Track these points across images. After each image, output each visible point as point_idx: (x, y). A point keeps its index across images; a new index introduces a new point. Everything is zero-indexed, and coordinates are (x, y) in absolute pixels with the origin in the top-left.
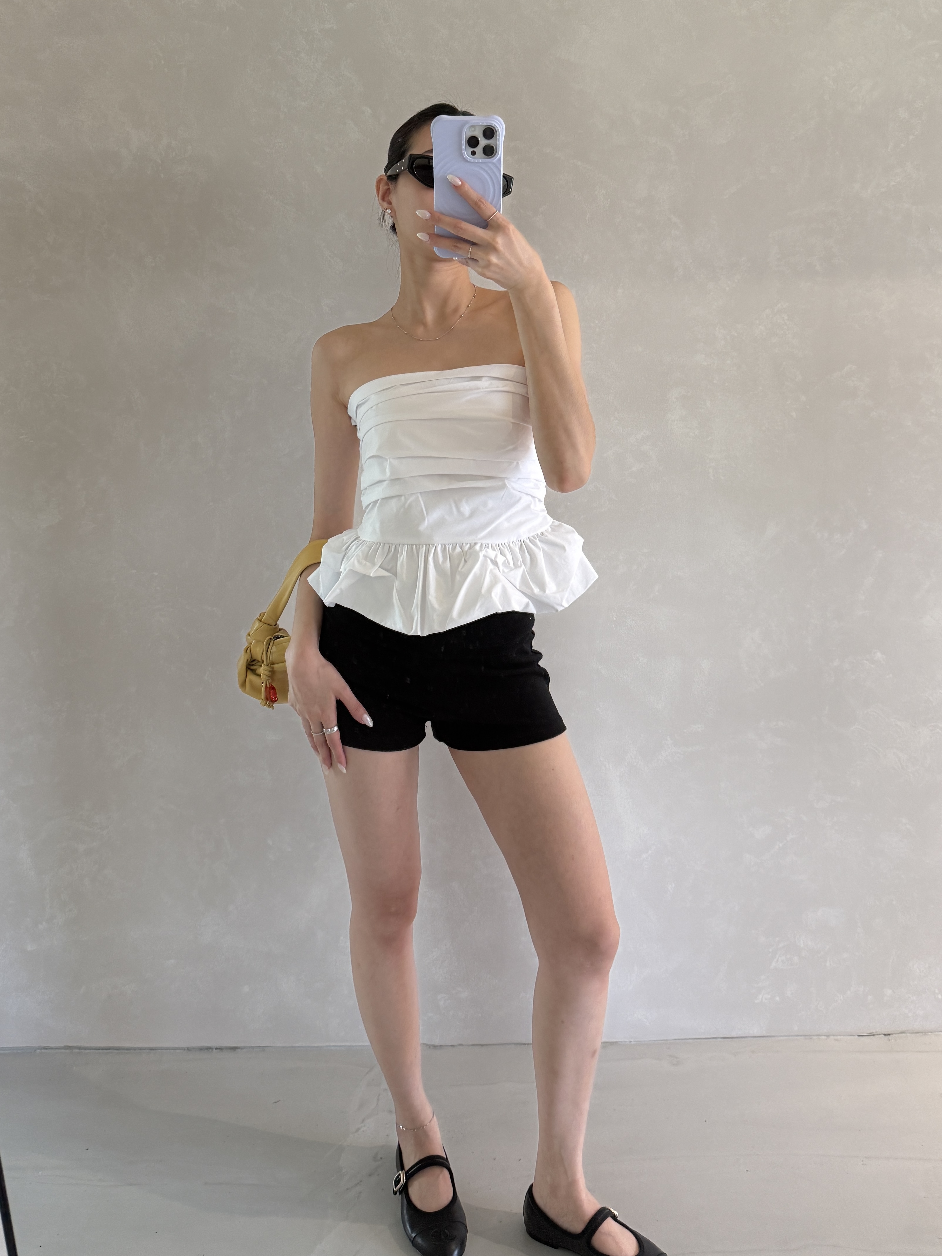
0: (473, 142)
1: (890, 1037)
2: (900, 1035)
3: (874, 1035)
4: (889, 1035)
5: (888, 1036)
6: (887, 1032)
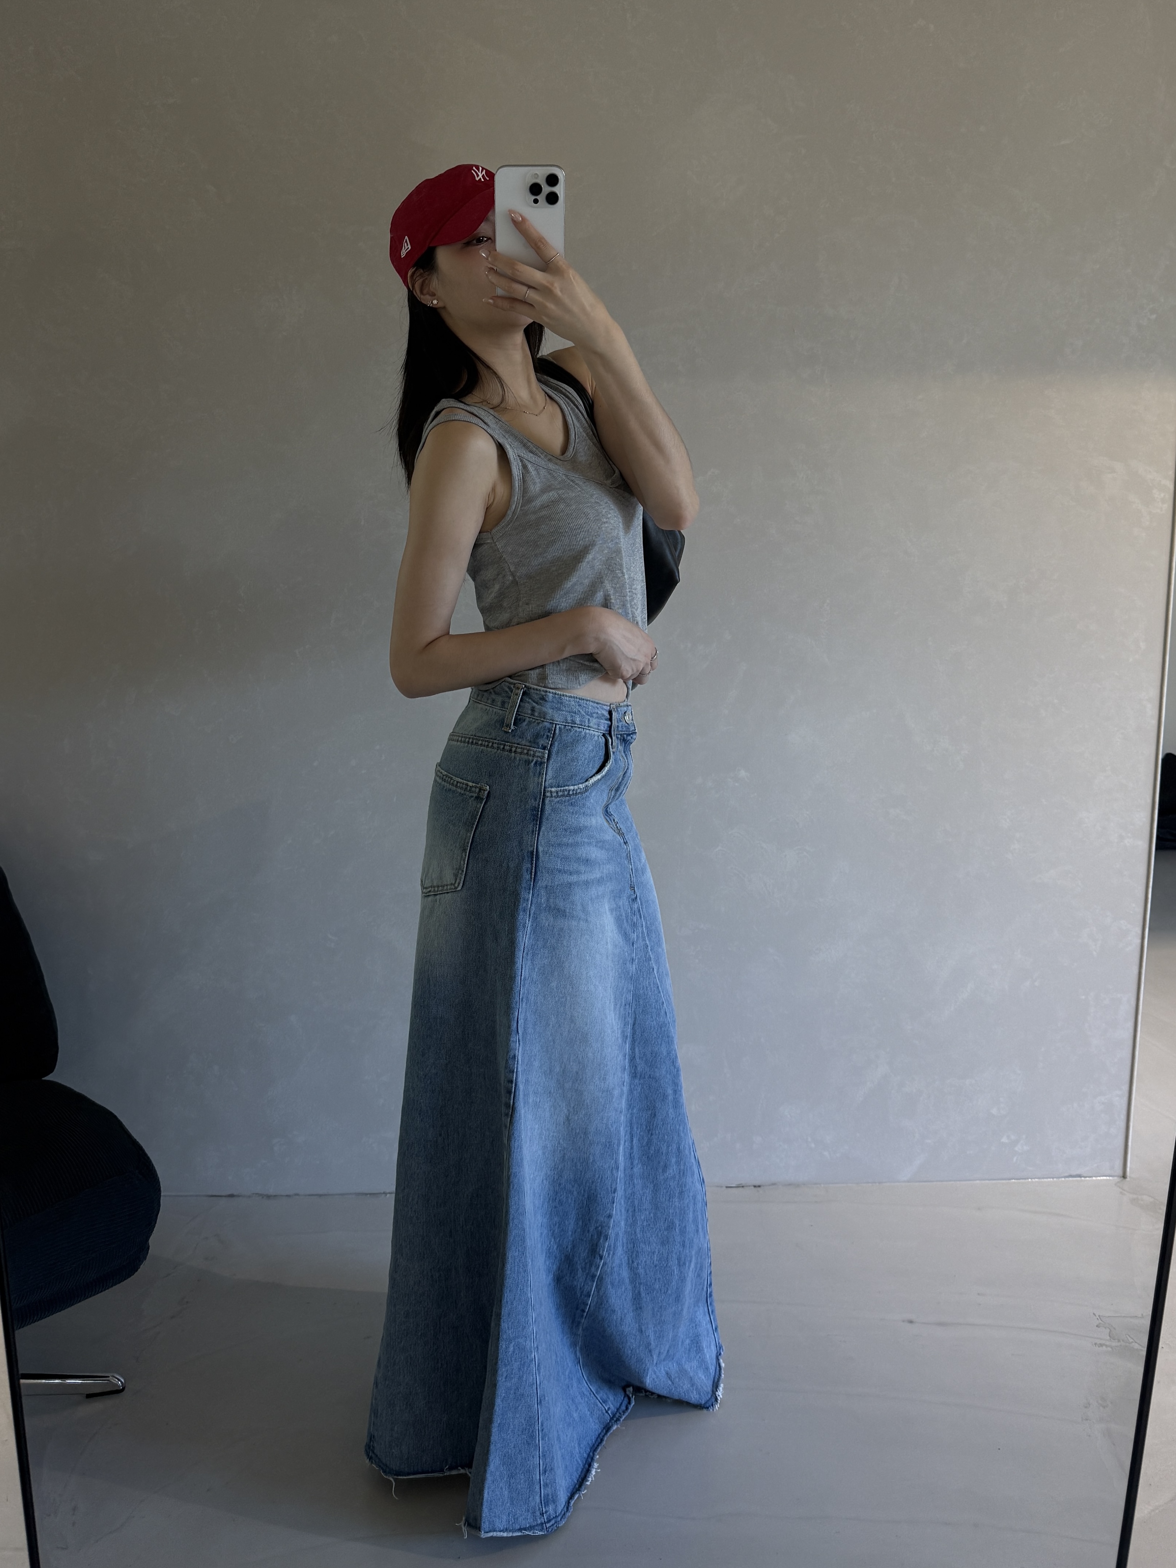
0: (535, 189)
1: (759, 1189)
2: (771, 1187)
3: (743, 1187)
4: (759, 1186)
6: (757, 1183)
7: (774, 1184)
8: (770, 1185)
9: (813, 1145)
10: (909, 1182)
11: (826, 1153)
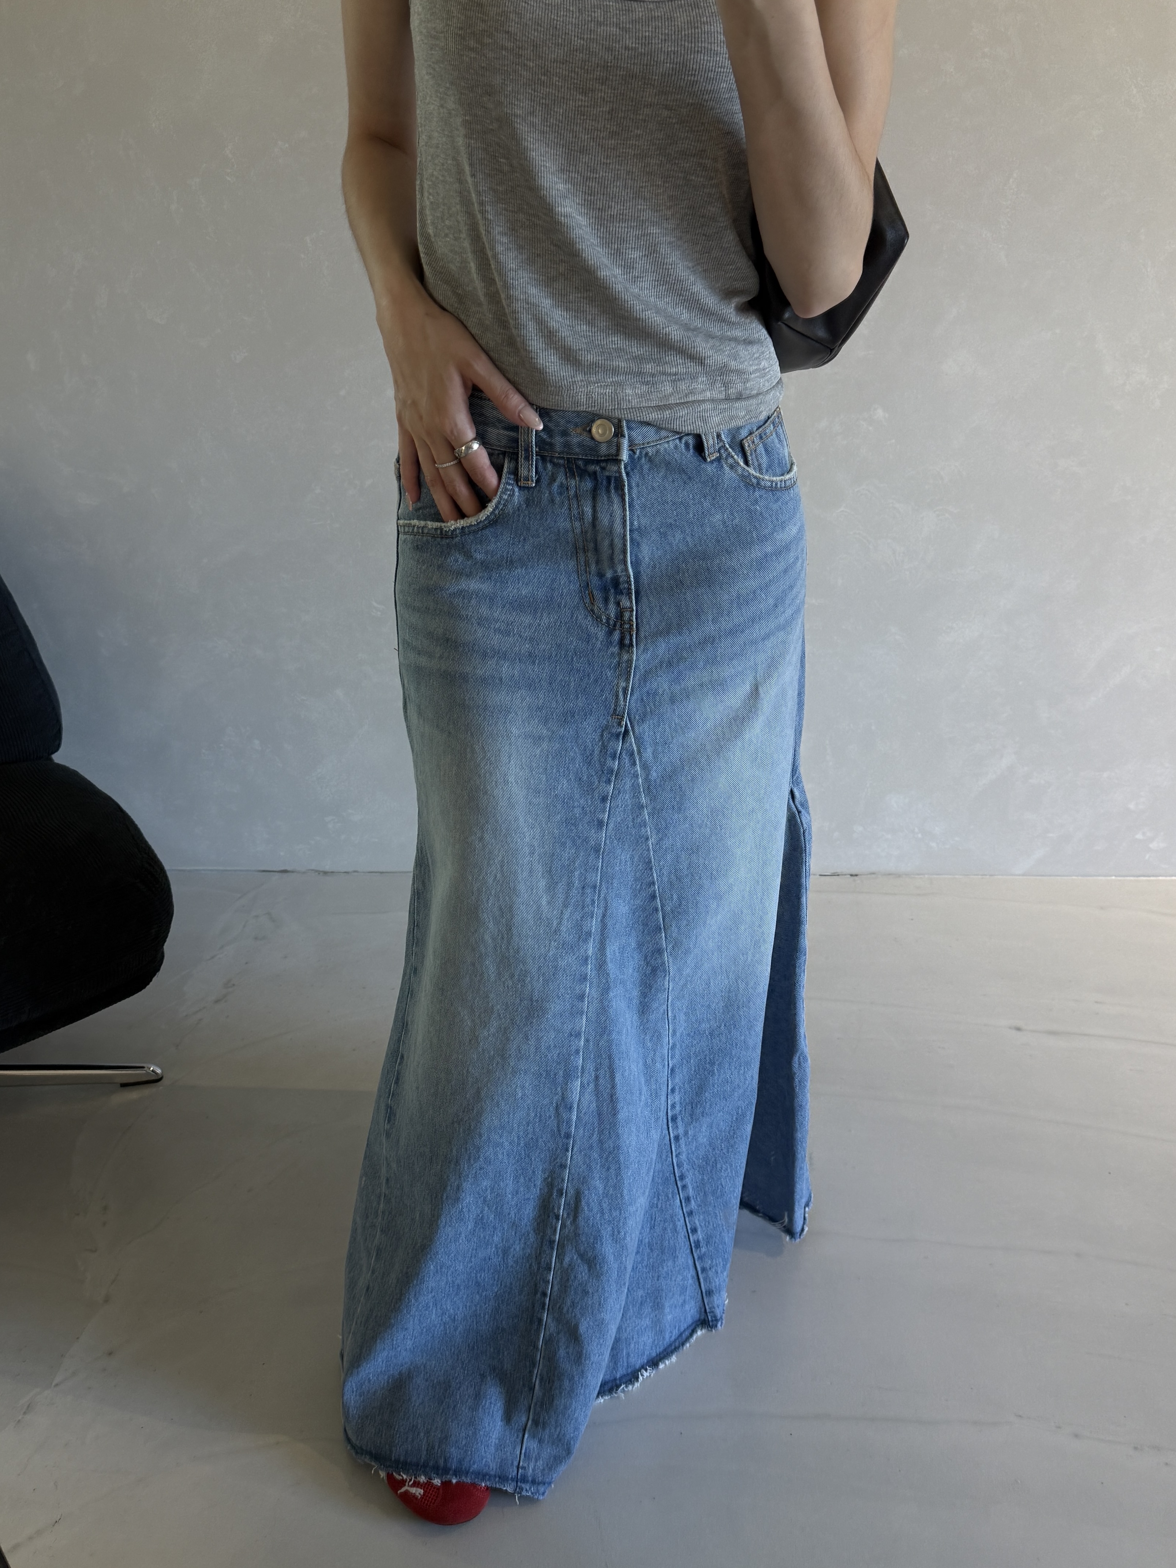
2: (869, 876)
3: (838, 875)
4: (856, 875)
5: (855, 877)
6: (854, 873)
7: (874, 873)
8: (868, 874)
9: (920, 836)
10: (1023, 875)
11: (934, 845)
